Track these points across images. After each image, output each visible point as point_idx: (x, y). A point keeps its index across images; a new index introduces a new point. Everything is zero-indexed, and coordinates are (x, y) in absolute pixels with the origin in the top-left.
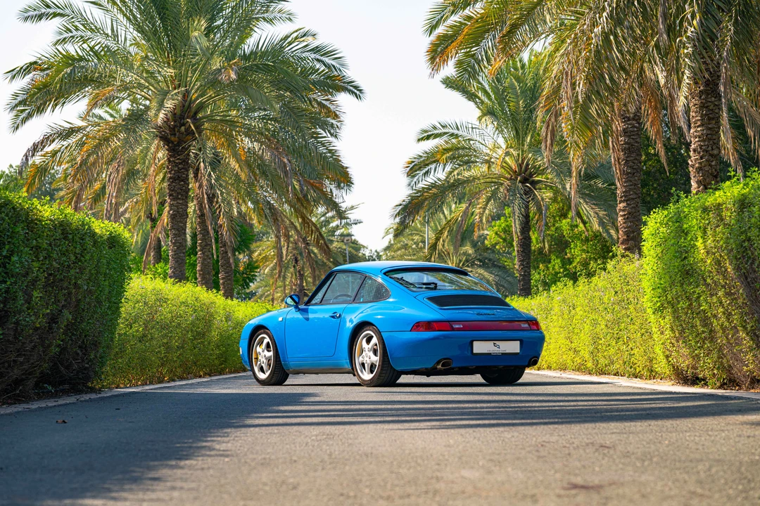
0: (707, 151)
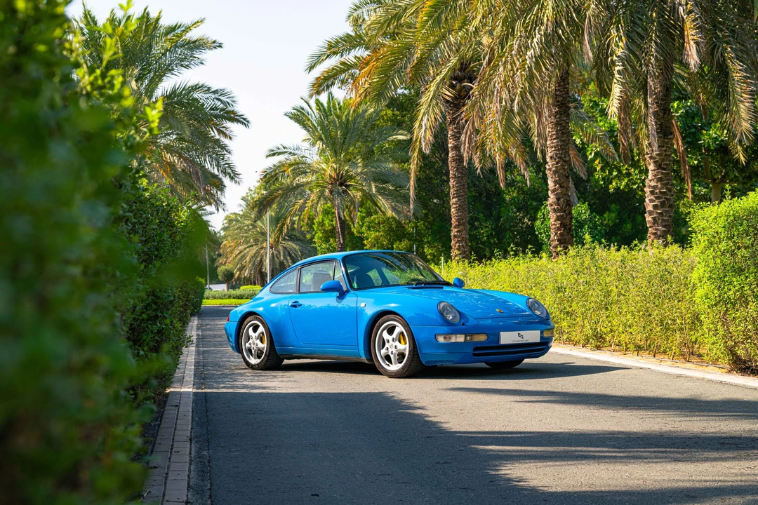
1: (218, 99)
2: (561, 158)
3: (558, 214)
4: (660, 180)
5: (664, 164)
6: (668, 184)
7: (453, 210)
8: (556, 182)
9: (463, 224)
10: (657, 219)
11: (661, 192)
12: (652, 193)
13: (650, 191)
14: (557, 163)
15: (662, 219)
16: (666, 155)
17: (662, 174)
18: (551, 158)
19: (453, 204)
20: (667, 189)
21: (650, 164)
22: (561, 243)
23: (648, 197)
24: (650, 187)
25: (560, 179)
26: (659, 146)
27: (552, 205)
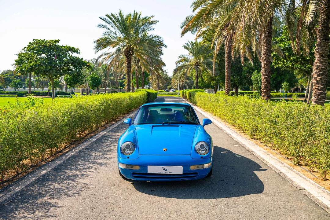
0: (267, 54)
1: (158, 39)
3: (265, 77)
4: (322, 62)
5: (325, 55)
6: (326, 64)
8: (265, 64)
9: (229, 78)
10: (319, 81)
11: (322, 69)
12: (317, 69)
13: (316, 68)
14: (266, 56)
15: (322, 82)
16: (326, 50)
17: (323, 59)
18: (263, 54)
20: (325, 67)
21: (316, 55)
22: (266, 88)
23: (314, 71)
24: (316, 66)
25: (266, 63)
26: (322, 46)
27: (263, 73)
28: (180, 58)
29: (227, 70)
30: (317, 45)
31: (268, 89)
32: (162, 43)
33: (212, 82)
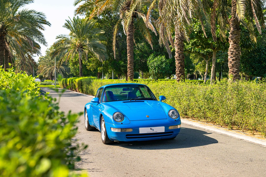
1: (39, 16)
2: (181, 39)
3: (179, 61)
4: (235, 49)
5: (237, 42)
6: (238, 50)
7: (128, 58)
8: (178, 49)
9: (132, 63)
10: (234, 65)
11: (236, 54)
12: (232, 54)
13: (231, 53)
14: (179, 41)
15: (236, 65)
16: (238, 38)
17: (236, 46)
18: (177, 39)
19: (128, 56)
20: (238, 52)
21: (231, 42)
22: (180, 73)
23: (230, 56)
24: (230, 51)
25: (180, 47)
26: (235, 34)
27: (177, 58)
28: (58, 38)
29: (129, 54)
30: (231, 33)
31: (182, 73)
32: (45, 21)
33: (98, 68)
